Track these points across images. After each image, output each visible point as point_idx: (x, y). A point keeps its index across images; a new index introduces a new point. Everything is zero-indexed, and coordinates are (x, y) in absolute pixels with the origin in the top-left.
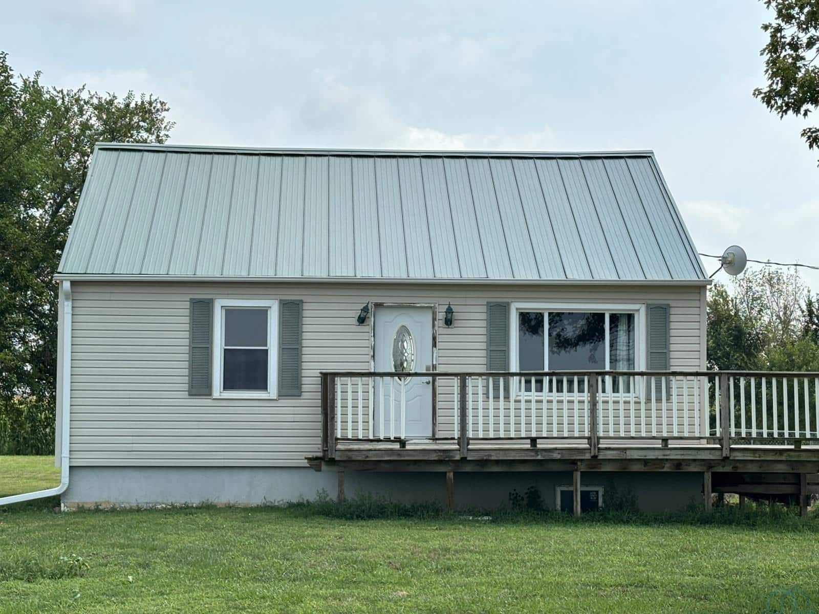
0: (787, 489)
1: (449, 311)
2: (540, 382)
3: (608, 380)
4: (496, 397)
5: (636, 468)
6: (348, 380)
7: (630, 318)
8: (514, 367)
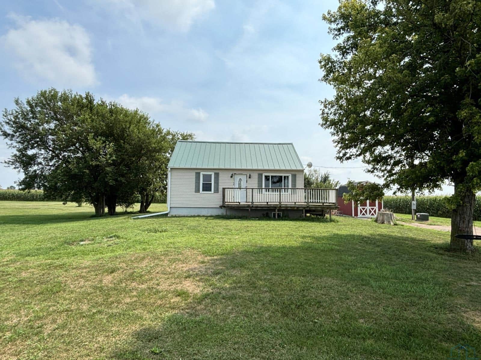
0: (320, 213)
1: (250, 175)
2: (269, 190)
3: (283, 190)
4: (260, 193)
5: (289, 208)
6: (228, 189)
7: (288, 177)
8: (263, 187)
